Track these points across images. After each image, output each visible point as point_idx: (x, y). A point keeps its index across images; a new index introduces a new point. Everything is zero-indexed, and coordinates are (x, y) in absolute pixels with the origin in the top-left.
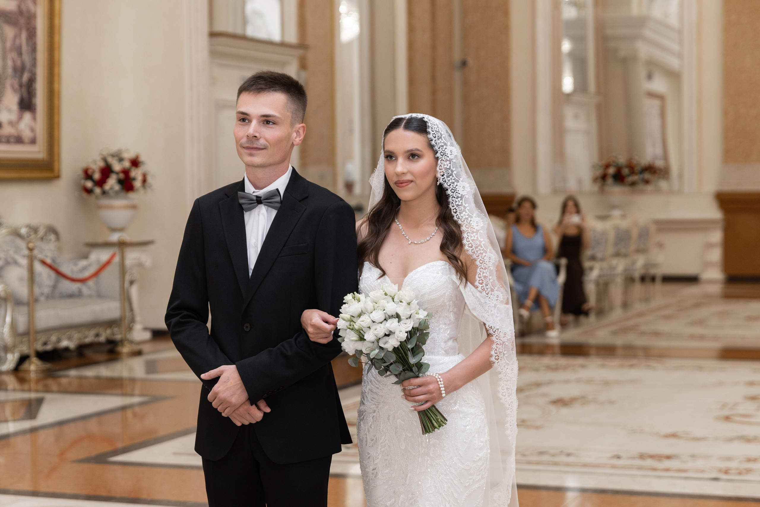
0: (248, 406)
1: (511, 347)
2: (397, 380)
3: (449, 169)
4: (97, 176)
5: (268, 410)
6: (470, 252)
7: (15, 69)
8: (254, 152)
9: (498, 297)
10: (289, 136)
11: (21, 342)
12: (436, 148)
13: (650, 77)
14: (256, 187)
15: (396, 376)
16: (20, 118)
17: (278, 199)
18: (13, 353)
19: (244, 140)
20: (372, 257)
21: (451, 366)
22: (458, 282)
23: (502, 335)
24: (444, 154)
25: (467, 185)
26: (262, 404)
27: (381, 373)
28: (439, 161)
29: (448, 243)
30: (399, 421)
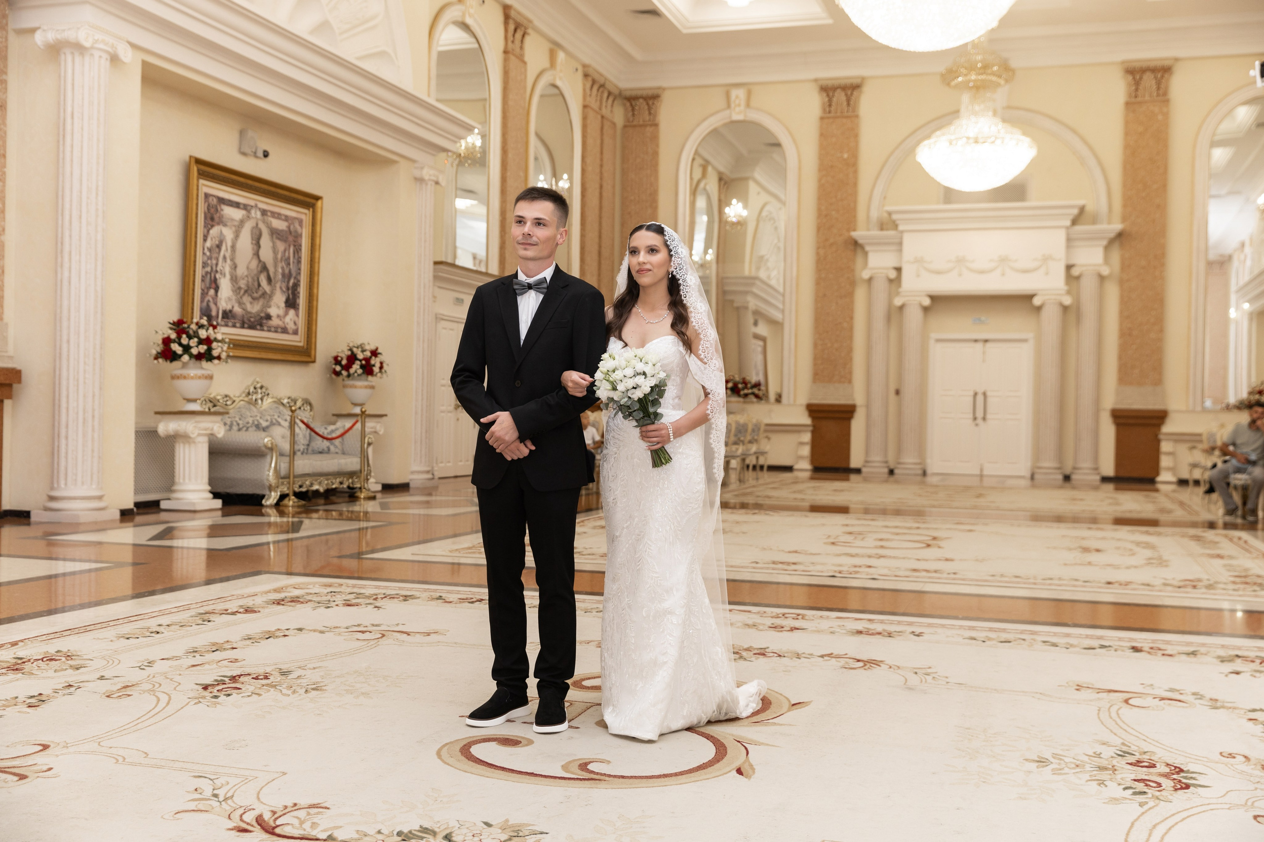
0: (518, 443)
1: (722, 405)
2: (637, 424)
3: (681, 264)
4: (344, 362)
5: (533, 448)
6: (697, 328)
7: (283, 275)
8: (528, 247)
9: (715, 364)
10: (555, 237)
11: (283, 484)
12: (671, 247)
13: (756, 324)
14: (528, 276)
15: (637, 421)
16: (286, 314)
17: (545, 285)
18: (276, 492)
19: (520, 238)
20: (617, 333)
21: (678, 418)
22: (684, 352)
23: (716, 394)
24: (677, 253)
25: (693, 278)
26: (529, 443)
27: (625, 417)
28: (673, 258)
29: (677, 322)
30: (636, 460)
